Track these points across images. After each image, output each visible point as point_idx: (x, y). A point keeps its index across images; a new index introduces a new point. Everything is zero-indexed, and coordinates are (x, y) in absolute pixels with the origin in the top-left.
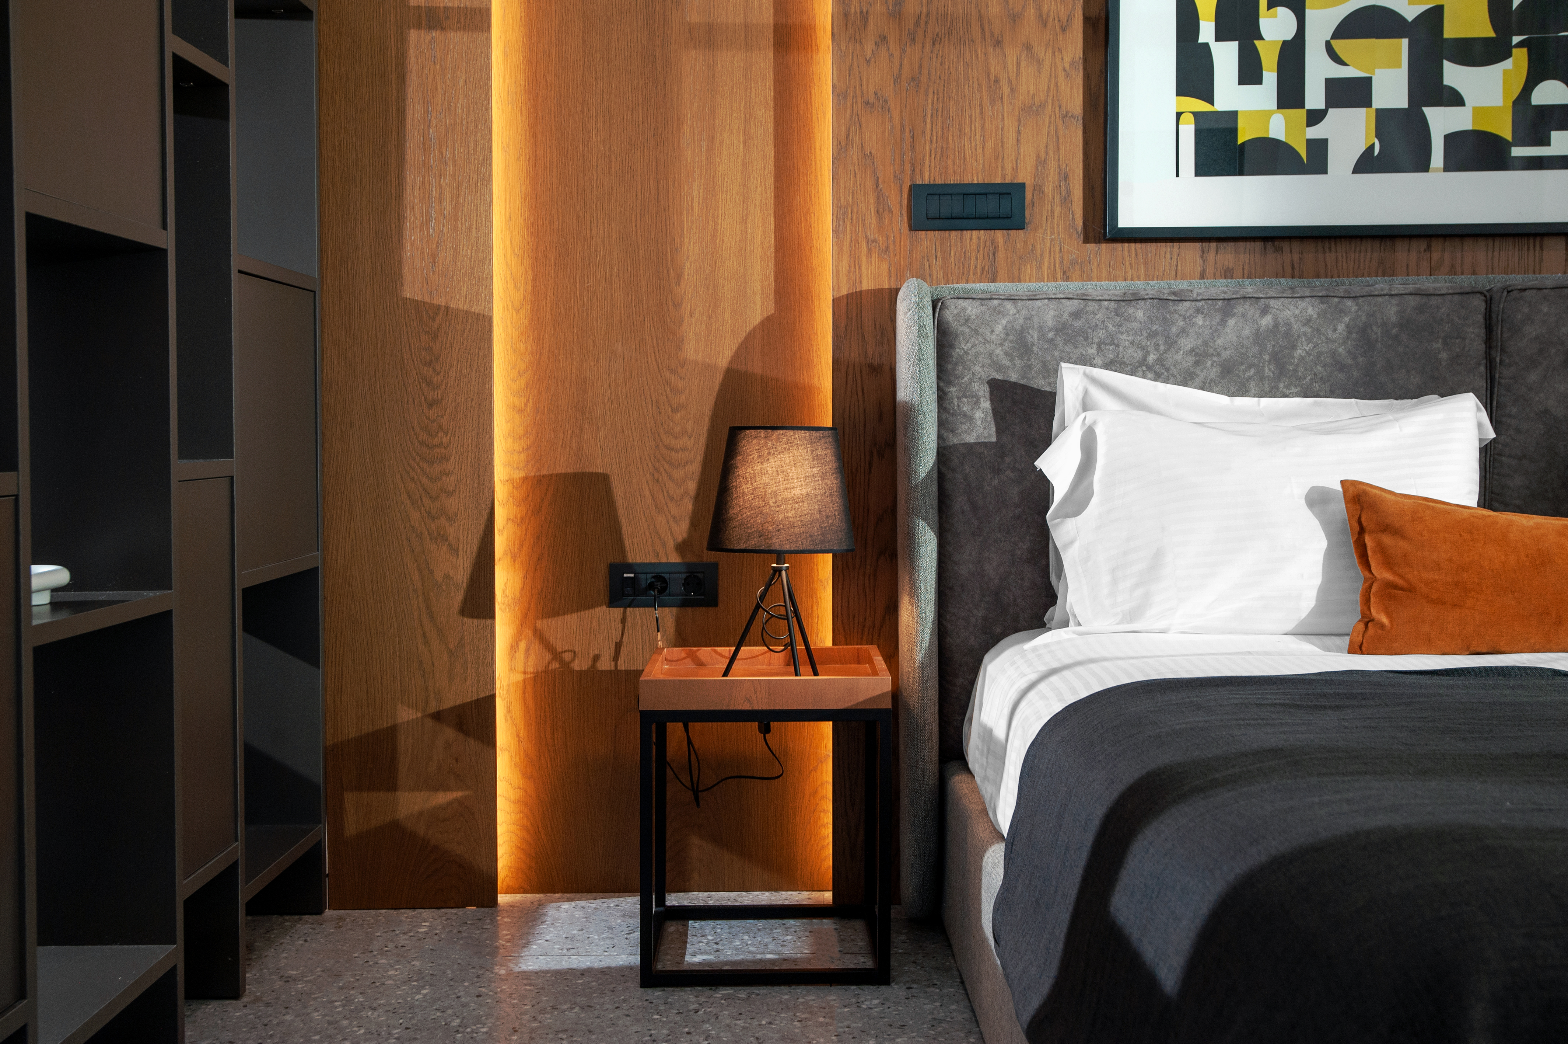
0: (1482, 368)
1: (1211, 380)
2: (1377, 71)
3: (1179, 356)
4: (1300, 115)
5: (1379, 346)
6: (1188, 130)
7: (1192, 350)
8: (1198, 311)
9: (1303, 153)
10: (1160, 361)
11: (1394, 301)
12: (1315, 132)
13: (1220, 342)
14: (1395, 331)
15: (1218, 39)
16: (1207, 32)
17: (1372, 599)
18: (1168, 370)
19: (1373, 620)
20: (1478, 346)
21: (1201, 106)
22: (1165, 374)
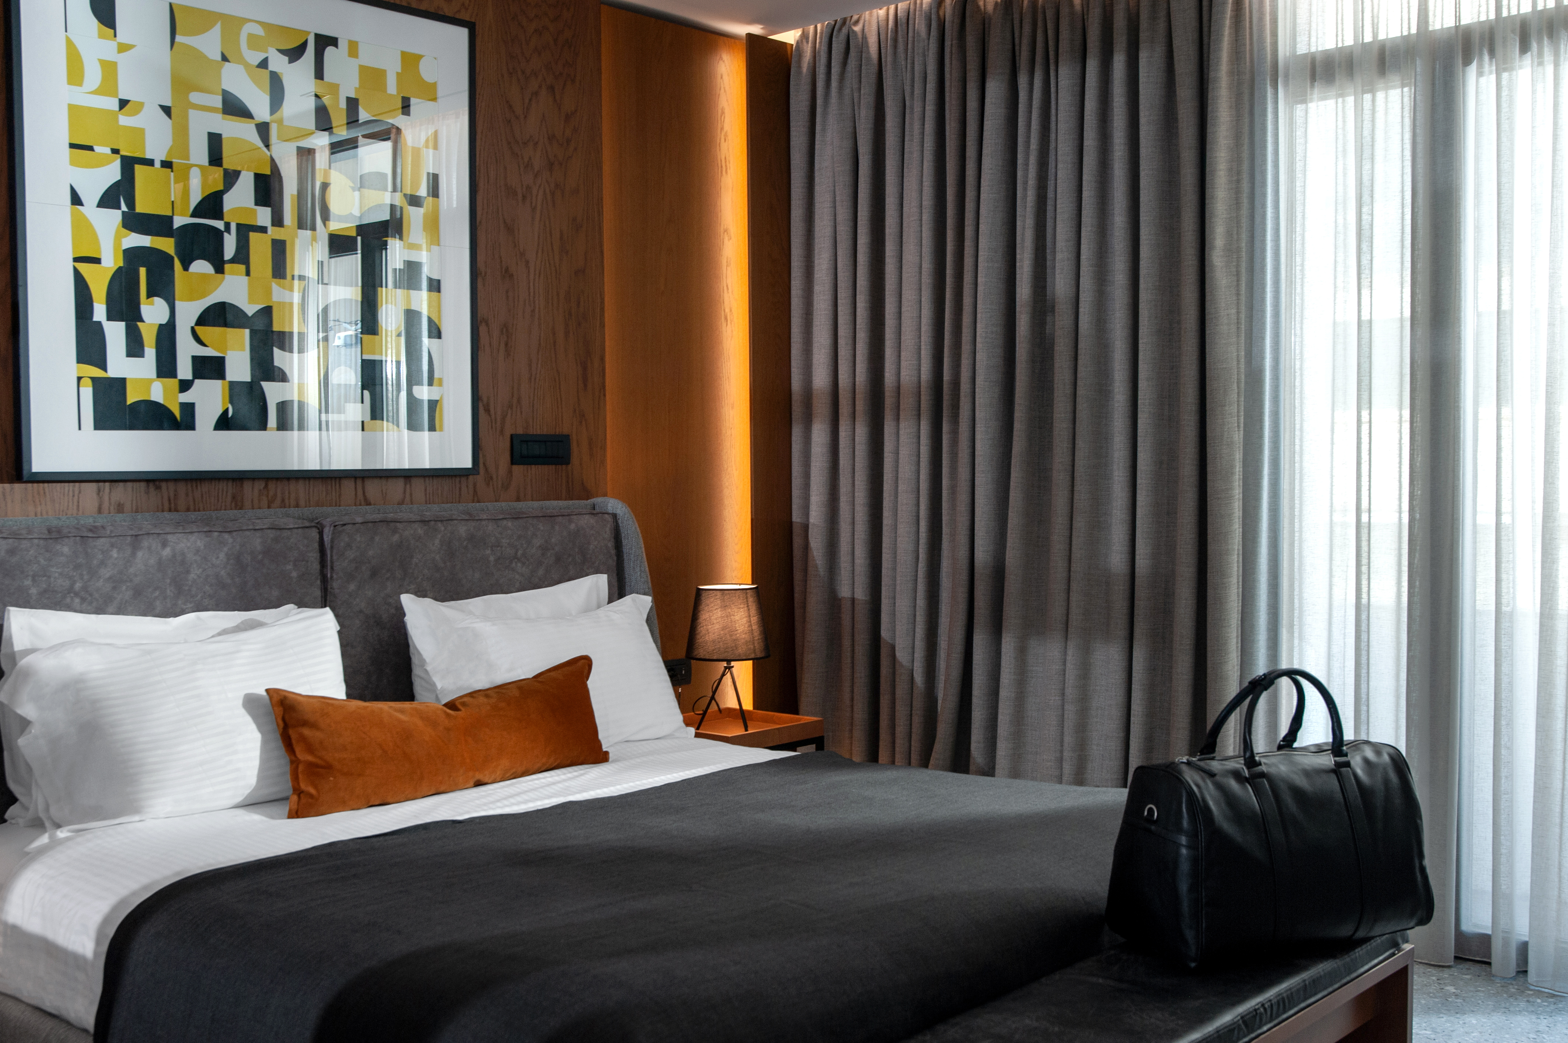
0: (319, 582)
1: (126, 601)
2: (229, 352)
3: (100, 583)
4: (173, 383)
5: (249, 569)
6: (87, 392)
7: (110, 578)
8: (112, 546)
9: (177, 413)
10: (85, 588)
11: (258, 534)
12: (185, 398)
13: (132, 570)
14: (260, 557)
15: (109, 318)
16: (100, 312)
17: (300, 776)
18: (91, 595)
19: (302, 792)
20: (316, 566)
21: (97, 373)
22: (90, 598)
